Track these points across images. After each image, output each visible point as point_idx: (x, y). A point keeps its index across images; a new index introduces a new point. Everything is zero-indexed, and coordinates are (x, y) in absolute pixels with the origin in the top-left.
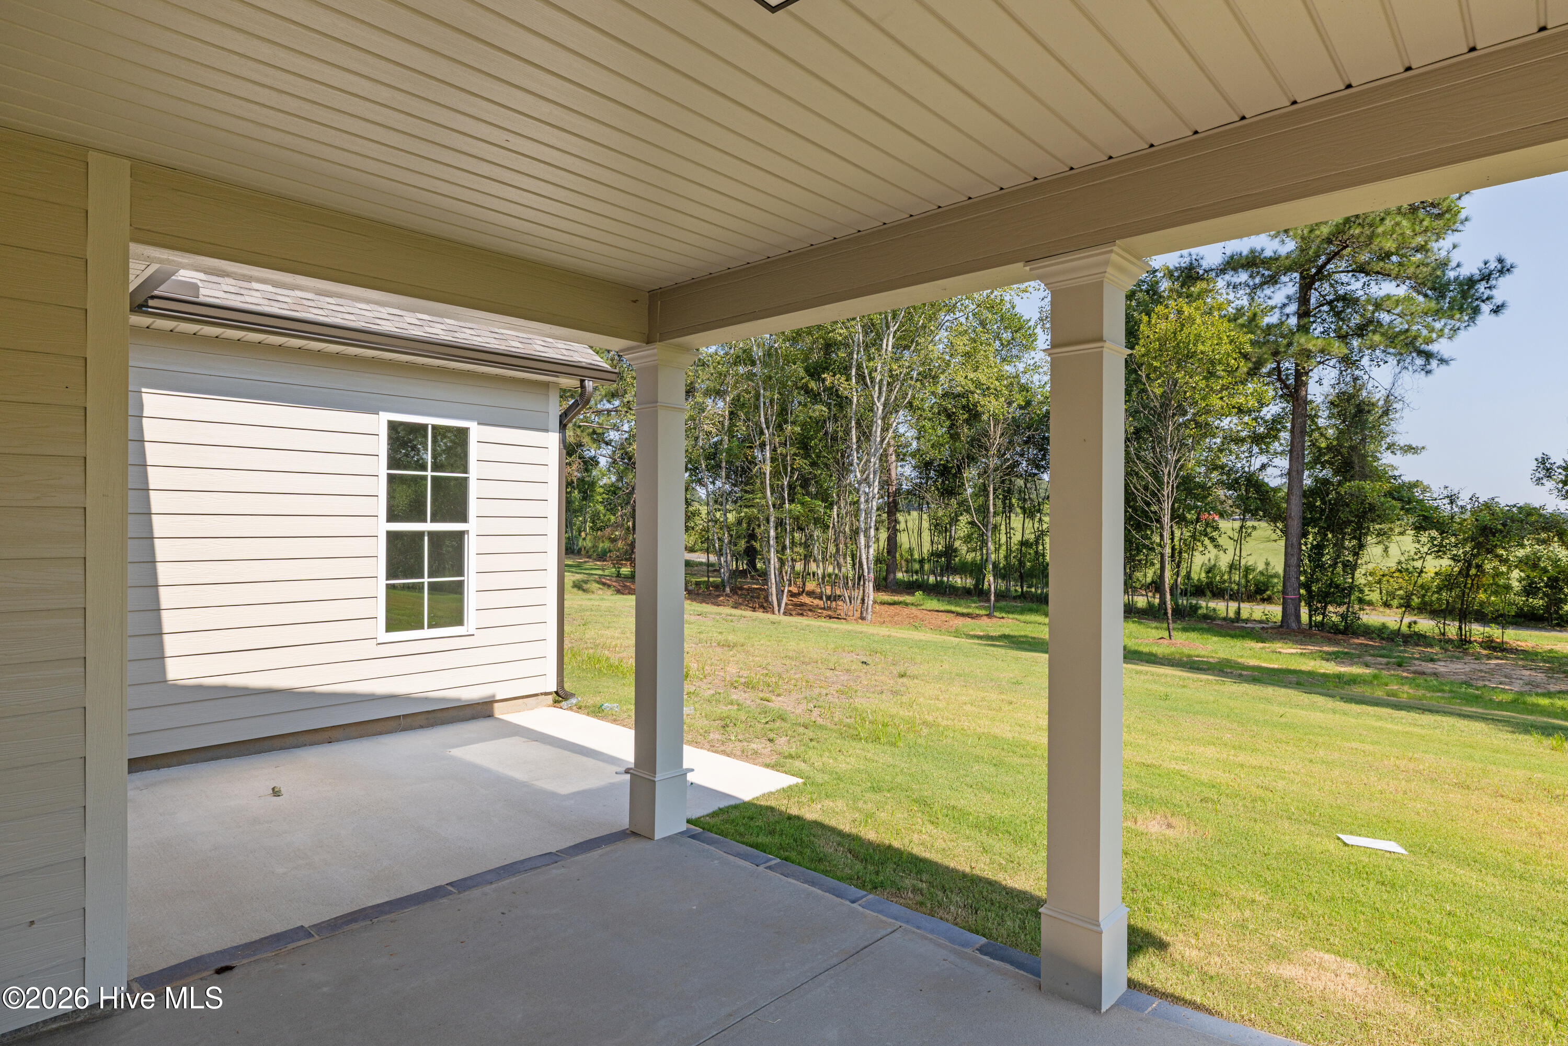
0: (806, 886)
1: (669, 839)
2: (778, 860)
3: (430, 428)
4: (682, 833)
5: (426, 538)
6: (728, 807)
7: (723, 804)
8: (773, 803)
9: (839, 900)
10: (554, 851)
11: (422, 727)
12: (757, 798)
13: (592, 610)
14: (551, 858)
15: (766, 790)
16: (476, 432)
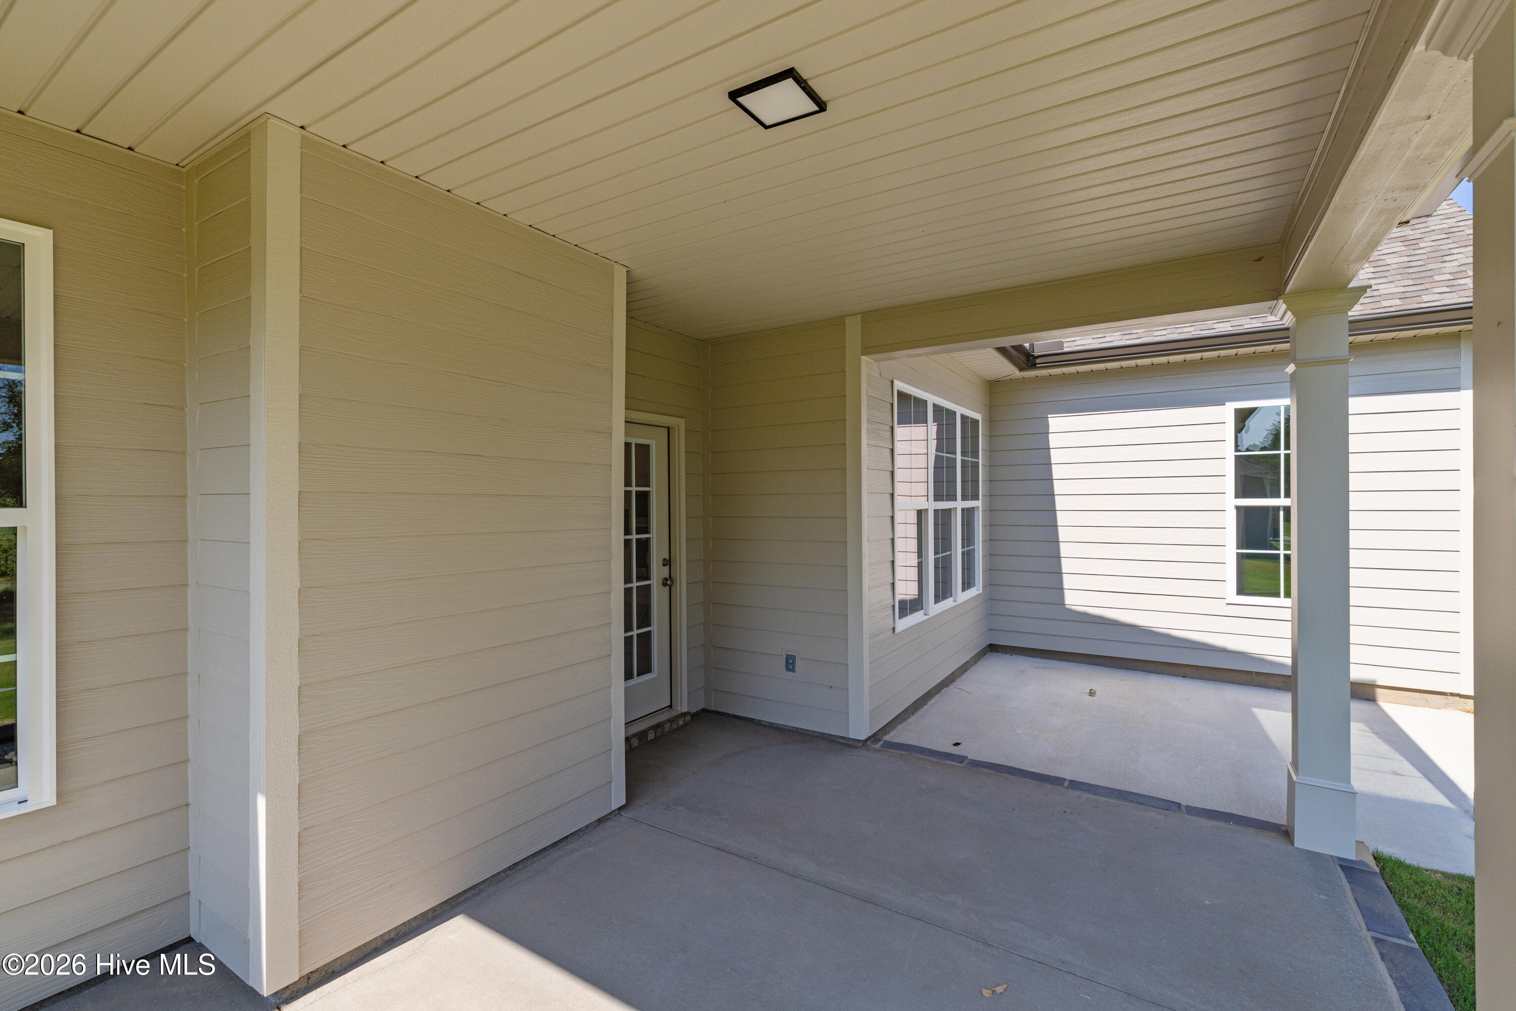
2: (1413, 942)
3: (1282, 409)
4: (1341, 859)
5: (1282, 513)
10: (1185, 804)
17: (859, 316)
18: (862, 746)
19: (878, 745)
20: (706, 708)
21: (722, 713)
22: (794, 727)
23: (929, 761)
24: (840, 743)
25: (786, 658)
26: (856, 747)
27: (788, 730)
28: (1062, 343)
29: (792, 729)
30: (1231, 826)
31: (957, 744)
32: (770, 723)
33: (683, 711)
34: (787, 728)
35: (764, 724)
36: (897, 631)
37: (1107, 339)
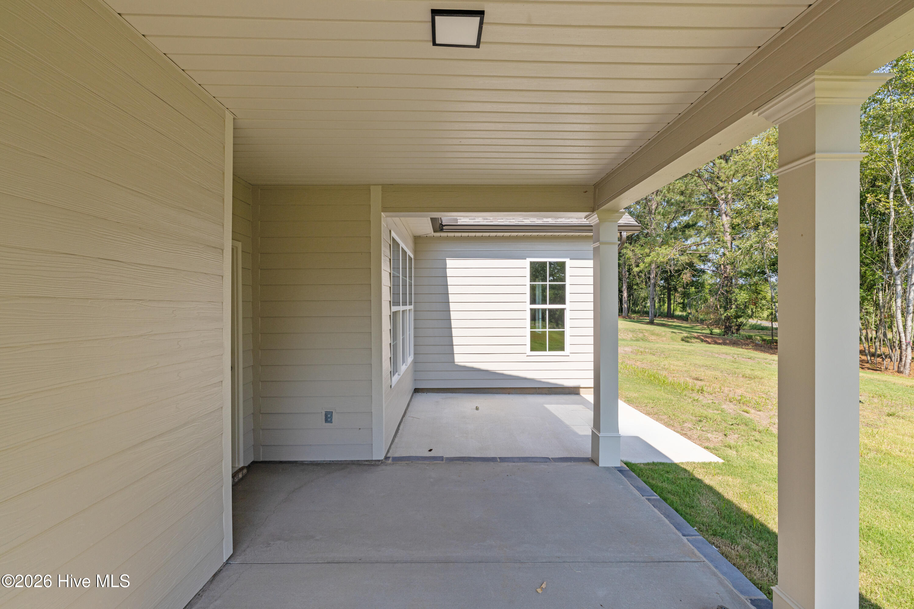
0: (662, 516)
1: (607, 469)
2: (659, 497)
3: (548, 263)
4: (616, 467)
5: (547, 312)
6: (658, 463)
7: (657, 460)
8: (688, 468)
9: (677, 531)
10: (550, 457)
11: (546, 394)
12: (682, 463)
13: (679, 350)
14: (546, 460)
15: (691, 460)
16: (569, 263)
17: (380, 187)
18: (381, 464)
19: (390, 460)
20: (256, 460)
21: (269, 461)
22: (330, 461)
23: (425, 464)
24: (365, 465)
25: (326, 414)
26: (378, 465)
27: (326, 463)
28: (457, 219)
29: (328, 462)
30: (572, 464)
31: (430, 450)
32: (311, 461)
33: (240, 467)
34: (325, 462)
35: (306, 463)
36: (393, 386)
37: (476, 220)
